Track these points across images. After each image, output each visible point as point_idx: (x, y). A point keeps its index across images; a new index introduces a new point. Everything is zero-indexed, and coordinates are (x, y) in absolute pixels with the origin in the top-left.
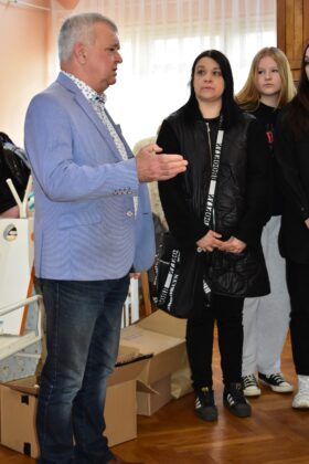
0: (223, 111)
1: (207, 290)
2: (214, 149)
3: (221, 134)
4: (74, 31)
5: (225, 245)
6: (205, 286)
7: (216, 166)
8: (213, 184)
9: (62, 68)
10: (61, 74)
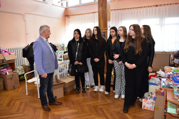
0: (79, 40)
1: (77, 71)
2: (77, 46)
3: (79, 44)
4: (43, 28)
5: (79, 63)
6: (76, 70)
7: (77, 50)
8: (77, 53)
9: (40, 35)
10: (40, 36)
